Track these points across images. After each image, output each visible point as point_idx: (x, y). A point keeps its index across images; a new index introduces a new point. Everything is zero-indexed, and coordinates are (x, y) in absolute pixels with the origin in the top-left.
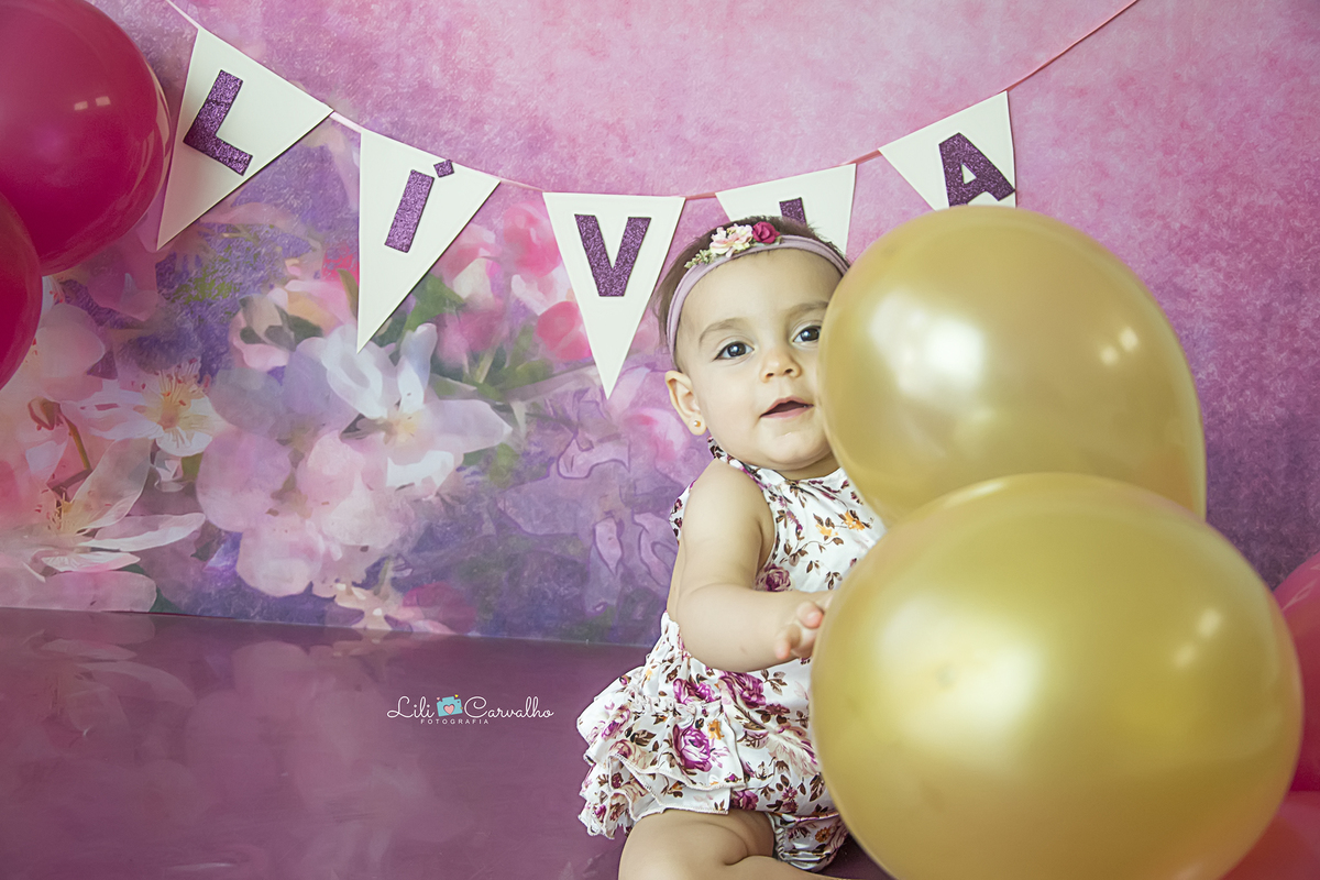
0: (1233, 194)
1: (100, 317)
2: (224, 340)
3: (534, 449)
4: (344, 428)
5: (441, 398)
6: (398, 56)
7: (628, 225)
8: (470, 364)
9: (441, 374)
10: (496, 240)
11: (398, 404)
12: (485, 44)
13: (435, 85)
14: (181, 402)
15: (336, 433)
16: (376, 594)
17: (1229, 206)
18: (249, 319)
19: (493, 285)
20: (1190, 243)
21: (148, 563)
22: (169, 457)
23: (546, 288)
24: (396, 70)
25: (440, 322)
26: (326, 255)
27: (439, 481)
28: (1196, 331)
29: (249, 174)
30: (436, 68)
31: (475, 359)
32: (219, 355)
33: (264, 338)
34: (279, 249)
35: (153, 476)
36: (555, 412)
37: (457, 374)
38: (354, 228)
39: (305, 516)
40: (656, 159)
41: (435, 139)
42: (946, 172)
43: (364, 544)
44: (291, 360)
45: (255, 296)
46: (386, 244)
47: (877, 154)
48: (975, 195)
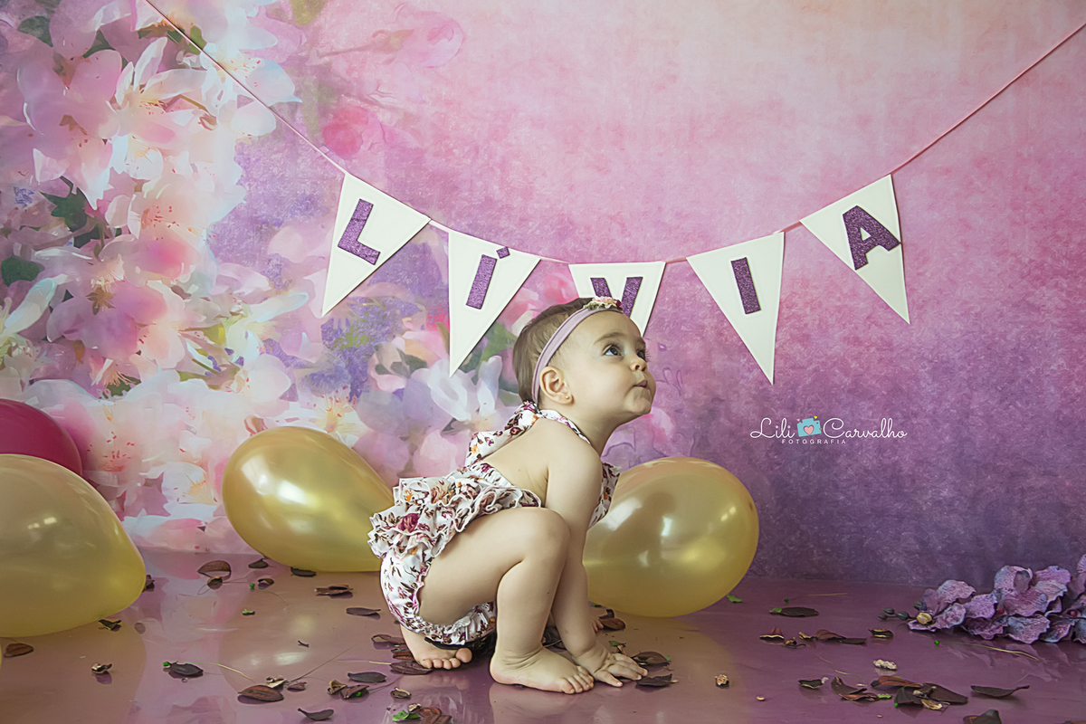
0: (1069, 235)
1: (287, 361)
2: (364, 373)
4: (443, 428)
5: (506, 404)
6: (471, 181)
7: (627, 282)
9: (505, 389)
10: (539, 299)
11: (478, 410)
12: (528, 169)
13: (496, 198)
14: (339, 415)
15: (438, 431)
17: (1066, 244)
18: (380, 359)
20: (1038, 272)
24: (470, 190)
25: (502, 355)
26: (429, 314)
28: (1046, 335)
29: (379, 263)
30: (496, 187)
32: (362, 383)
33: (390, 371)
34: (398, 312)
38: (446, 295)
40: (645, 237)
41: (497, 233)
42: (849, 234)
44: (407, 385)
45: (383, 343)
46: (467, 304)
47: (800, 224)
48: (871, 248)
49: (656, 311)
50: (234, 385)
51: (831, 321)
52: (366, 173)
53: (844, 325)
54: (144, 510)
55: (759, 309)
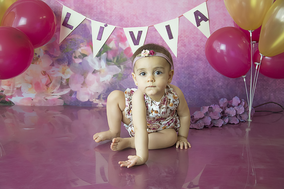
1: (51, 56)
2: (71, 59)
3: (125, 73)
5: (108, 65)
6: (97, 7)
7: (138, 32)
8: (113, 59)
9: (108, 61)
10: (116, 37)
11: (101, 67)
12: (111, 3)
13: (103, 11)
14: (65, 70)
15: (91, 73)
16: (100, 100)
18: (75, 54)
19: (116, 45)
21: (62, 97)
22: (64, 79)
23: (125, 45)
24: (96, 9)
25: (107, 52)
26: (87, 42)
27: (109, 80)
29: (73, 29)
30: (103, 8)
31: (114, 58)
32: (71, 61)
33: (78, 57)
34: (79, 42)
35: (62, 82)
36: (128, 67)
37: (111, 61)
38: (91, 37)
39: (87, 87)
40: (143, 20)
41: (104, 20)
42: (195, 17)
43: (97, 92)
44: (83, 61)
45: (76, 50)
46: (97, 39)
47: (183, 15)
48: (201, 21)
49: (146, 39)
50: (38, 63)
51: (191, 41)
52: (69, 5)
53: (195, 42)
54: (17, 96)
55: (173, 38)
